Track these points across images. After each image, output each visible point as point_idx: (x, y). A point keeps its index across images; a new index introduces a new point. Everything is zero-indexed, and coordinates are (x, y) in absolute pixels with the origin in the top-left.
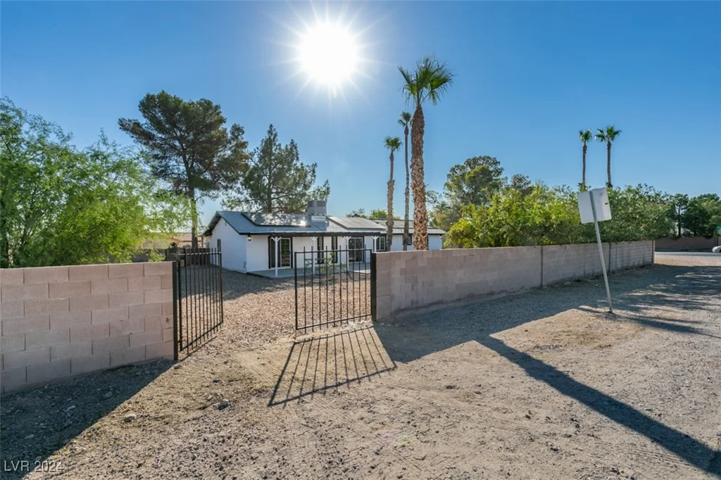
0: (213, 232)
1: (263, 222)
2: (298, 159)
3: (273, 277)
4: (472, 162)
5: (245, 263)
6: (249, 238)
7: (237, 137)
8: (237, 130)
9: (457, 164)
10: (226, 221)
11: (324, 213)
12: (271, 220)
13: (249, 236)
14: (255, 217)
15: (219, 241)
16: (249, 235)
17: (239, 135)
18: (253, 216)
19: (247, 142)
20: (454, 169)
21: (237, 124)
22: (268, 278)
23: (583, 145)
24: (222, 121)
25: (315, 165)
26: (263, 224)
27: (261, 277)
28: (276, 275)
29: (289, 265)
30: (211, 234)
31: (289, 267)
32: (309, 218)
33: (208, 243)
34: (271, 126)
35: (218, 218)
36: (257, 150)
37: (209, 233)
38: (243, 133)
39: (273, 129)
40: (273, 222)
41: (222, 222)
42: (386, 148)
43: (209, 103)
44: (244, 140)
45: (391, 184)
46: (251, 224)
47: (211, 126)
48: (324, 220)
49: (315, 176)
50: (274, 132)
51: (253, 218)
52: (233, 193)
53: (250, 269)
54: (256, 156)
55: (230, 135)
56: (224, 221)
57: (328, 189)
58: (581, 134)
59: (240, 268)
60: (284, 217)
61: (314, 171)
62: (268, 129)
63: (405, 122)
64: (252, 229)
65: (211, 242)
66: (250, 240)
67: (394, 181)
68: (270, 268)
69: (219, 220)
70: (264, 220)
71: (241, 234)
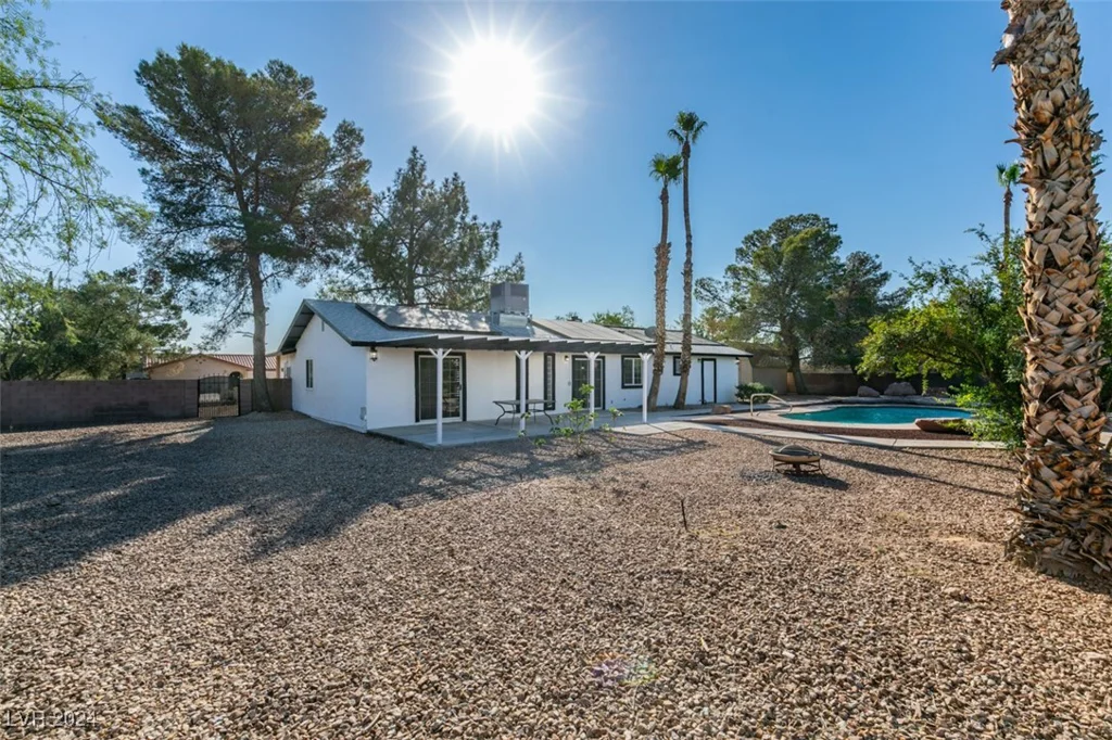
0: (299, 347)
1: (402, 322)
2: (466, 210)
3: (433, 444)
4: (783, 227)
5: (364, 410)
6: (374, 354)
7: (348, 149)
8: (349, 134)
9: (757, 229)
10: (325, 320)
11: (524, 308)
12: (421, 319)
13: (373, 350)
14: (385, 313)
15: (309, 364)
16: (373, 346)
17: (353, 144)
18: (381, 311)
19: (368, 162)
20: (752, 237)
21: (349, 120)
22: (420, 447)
23: (1005, 191)
24: (315, 114)
25: (498, 225)
26: (403, 326)
27: (401, 442)
28: (440, 440)
29: (458, 415)
30: (295, 351)
31: (459, 419)
32: (493, 320)
33: (289, 369)
34: (415, 150)
35: (306, 314)
36: (387, 194)
37: (290, 346)
38: (361, 141)
39: (418, 156)
40: (424, 324)
41: (316, 322)
42: (652, 178)
43: (290, 72)
44: (365, 157)
45: (663, 250)
46: (377, 326)
47: (294, 124)
48: (523, 325)
49: (497, 245)
50: (421, 162)
51: (381, 315)
52: (341, 273)
53: (374, 423)
54: (385, 204)
55: (332, 144)
56: (320, 320)
57: (522, 269)
58: (1001, 170)
59: (352, 422)
60: (446, 316)
61: (495, 236)
62: (410, 156)
63: (682, 133)
64: (380, 335)
65: (294, 366)
66: (374, 359)
67: (670, 245)
68: (417, 420)
69: (308, 321)
70: (405, 319)
71: (355, 344)
